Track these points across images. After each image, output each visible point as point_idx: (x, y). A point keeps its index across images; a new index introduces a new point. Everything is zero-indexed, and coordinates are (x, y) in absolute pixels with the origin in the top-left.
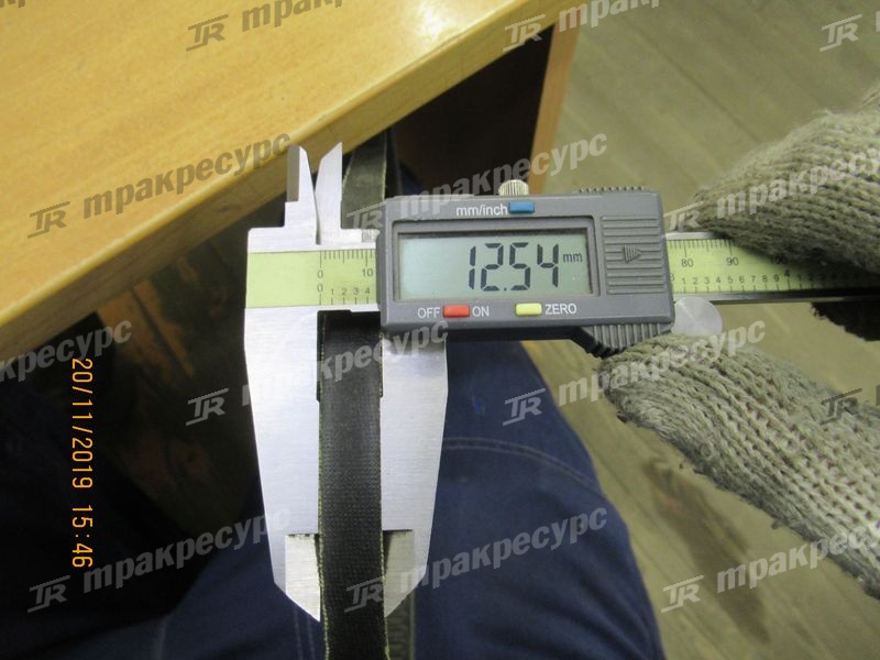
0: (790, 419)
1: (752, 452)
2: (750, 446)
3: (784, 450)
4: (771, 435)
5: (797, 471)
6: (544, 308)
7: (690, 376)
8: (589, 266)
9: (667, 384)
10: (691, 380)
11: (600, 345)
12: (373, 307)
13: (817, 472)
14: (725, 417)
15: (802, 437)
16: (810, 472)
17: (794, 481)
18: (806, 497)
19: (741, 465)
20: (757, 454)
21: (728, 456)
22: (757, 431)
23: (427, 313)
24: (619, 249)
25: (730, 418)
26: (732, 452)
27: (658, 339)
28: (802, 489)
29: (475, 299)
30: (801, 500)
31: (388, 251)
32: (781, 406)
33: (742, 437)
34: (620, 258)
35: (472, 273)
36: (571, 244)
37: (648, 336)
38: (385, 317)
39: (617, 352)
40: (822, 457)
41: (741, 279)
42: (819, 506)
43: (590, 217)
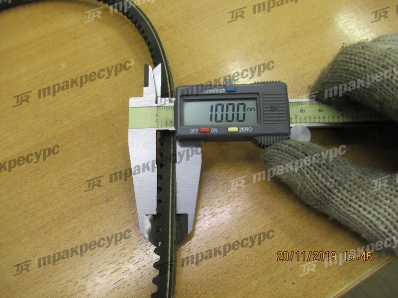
0: (332, 174)
1: (315, 186)
2: (315, 184)
3: (328, 185)
4: (323, 180)
5: (334, 194)
6: (239, 129)
7: (293, 156)
8: (257, 113)
9: (284, 158)
10: (294, 157)
11: (261, 144)
12: (173, 129)
13: (342, 194)
14: (305, 172)
15: (336, 181)
16: (339, 194)
17: (333, 198)
18: (338, 204)
19: (312, 192)
20: (317, 187)
21: (307, 188)
22: (317, 178)
23: (193, 131)
24: (269, 106)
25: (307, 173)
26: (308, 186)
27: (284, 141)
28: (336, 201)
29: (212, 125)
30: (336, 205)
31: (179, 106)
32: (328, 168)
33: (312, 181)
34: (269, 109)
35: (211, 115)
36: (250, 104)
37: (280, 140)
38: (177, 133)
39: (267, 146)
40: (344, 188)
41: (324, 118)
42: (344, 207)
43: (258, 93)
